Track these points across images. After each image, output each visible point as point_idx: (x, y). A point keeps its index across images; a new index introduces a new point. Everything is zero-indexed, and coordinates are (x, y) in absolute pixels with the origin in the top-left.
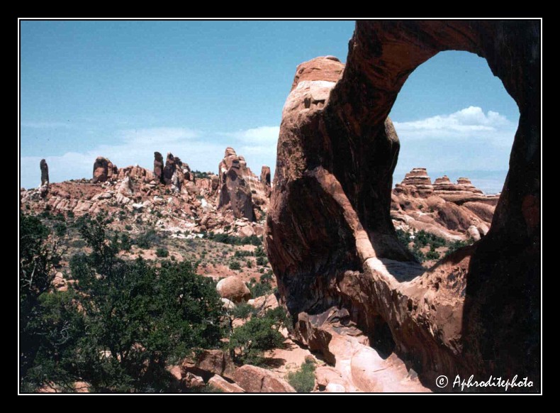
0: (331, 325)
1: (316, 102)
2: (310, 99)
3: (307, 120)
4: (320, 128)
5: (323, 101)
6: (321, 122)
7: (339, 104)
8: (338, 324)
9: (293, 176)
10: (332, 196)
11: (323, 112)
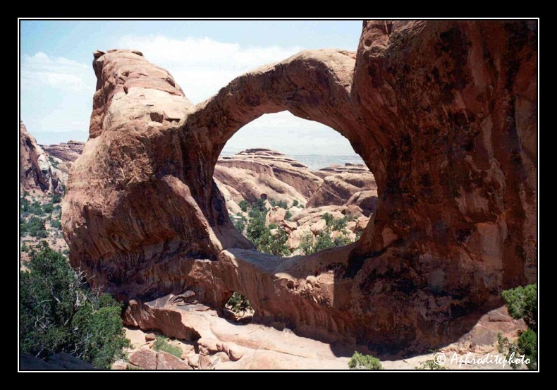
0: (175, 305)
1: (171, 120)
2: (162, 116)
3: (160, 134)
4: (173, 142)
5: (178, 120)
6: (175, 137)
7: (195, 126)
8: (183, 303)
9: (138, 178)
10: (183, 198)
11: (178, 129)
